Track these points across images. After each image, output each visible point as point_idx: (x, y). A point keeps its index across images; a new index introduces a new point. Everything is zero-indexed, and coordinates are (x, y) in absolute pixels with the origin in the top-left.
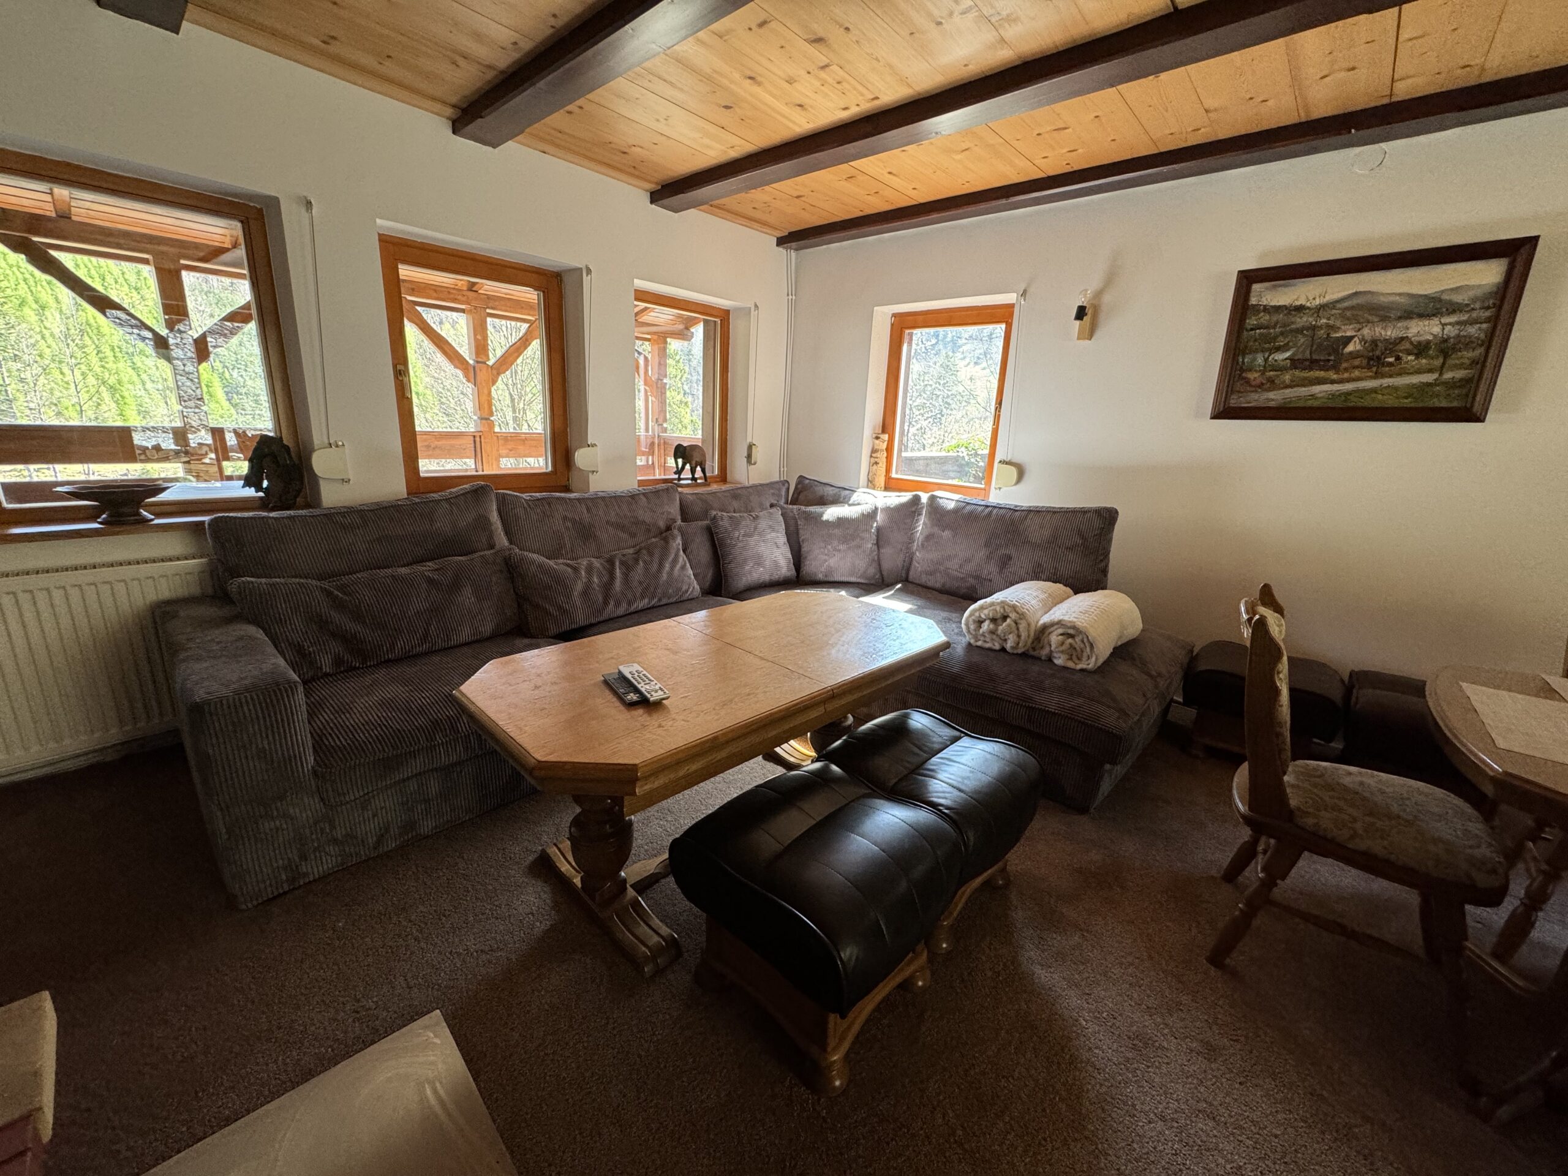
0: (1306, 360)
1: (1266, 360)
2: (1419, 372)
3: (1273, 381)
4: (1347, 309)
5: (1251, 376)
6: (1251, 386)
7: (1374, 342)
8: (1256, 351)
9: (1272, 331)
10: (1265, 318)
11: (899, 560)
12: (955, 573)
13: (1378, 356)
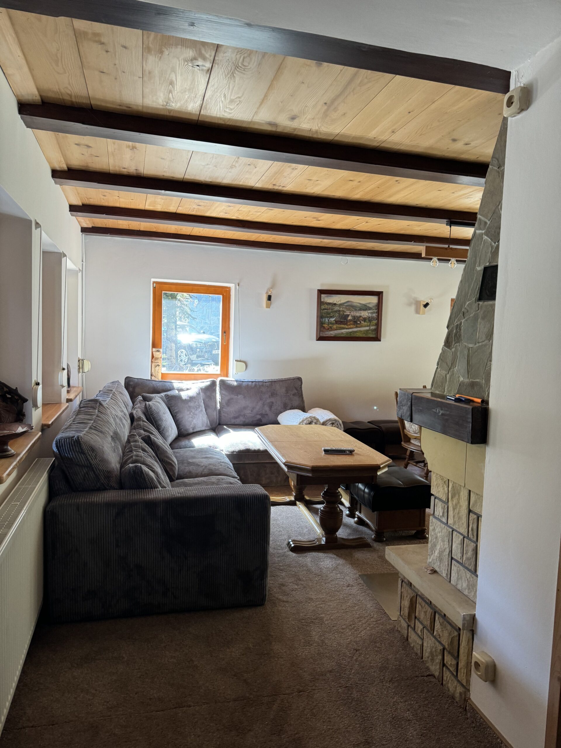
0: (339, 321)
1: (329, 320)
2: (365, 326)
3: (331, 328)
4: (346, 306)
5: (325, 326)
6: (326, 329)
7: (354, 317)
8: (325, 317)
9: (329, 311)
10: (326, 306)
11: (215, 415)
12: (249, 414)
13: (356, 321)
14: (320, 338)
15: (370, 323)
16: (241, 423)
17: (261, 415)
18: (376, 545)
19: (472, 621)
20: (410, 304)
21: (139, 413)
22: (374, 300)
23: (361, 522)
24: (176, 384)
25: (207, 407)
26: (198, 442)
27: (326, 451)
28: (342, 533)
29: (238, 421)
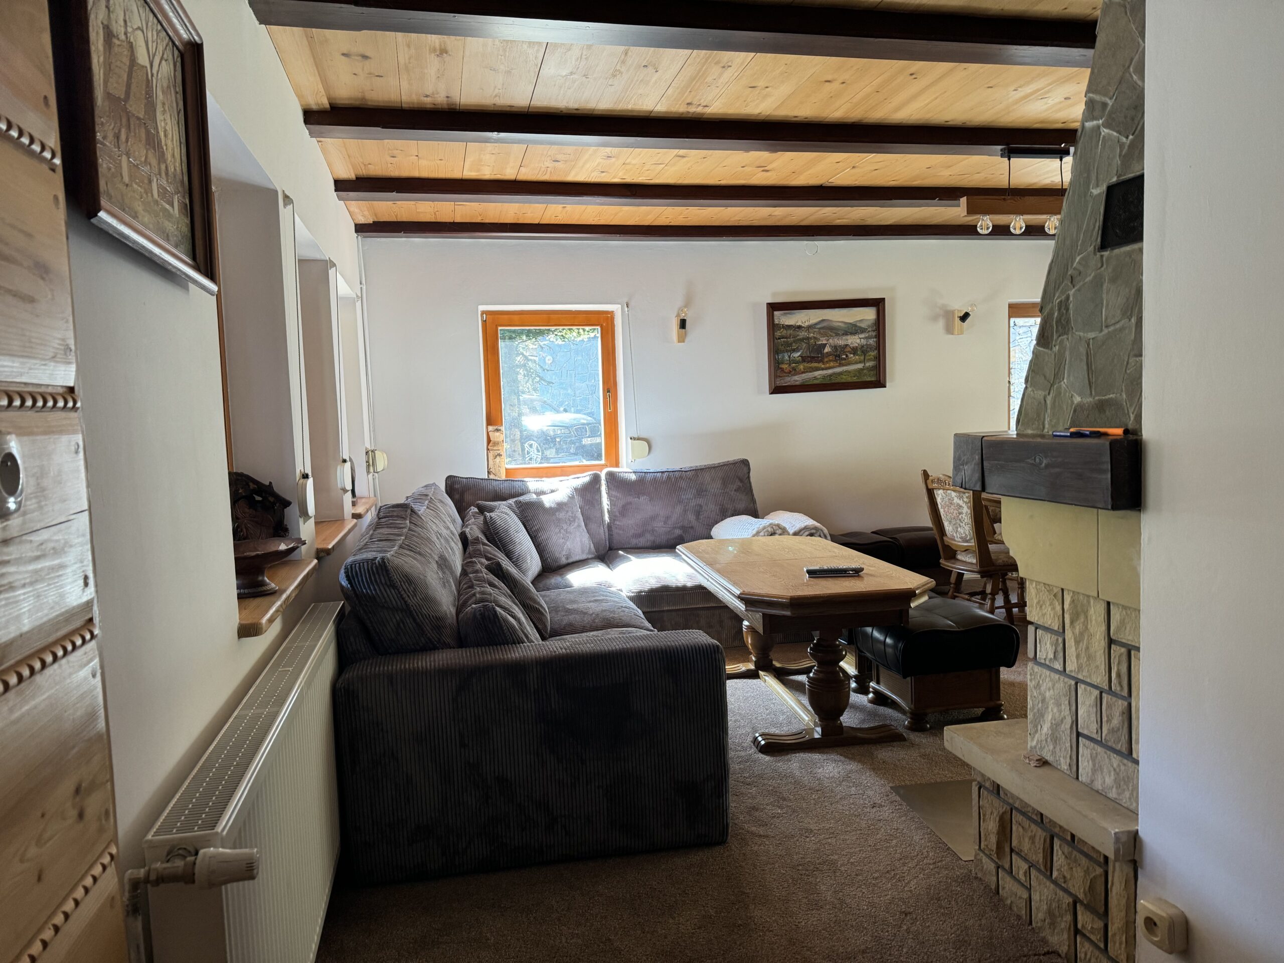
0: (808, 357)
1: (789, 357)
2: (856, 363)
3: (795, 370)
4: (820, 328)
5: (785, 366)
6: (785, 373)
7: (835, 347)
8: (783, 352)
9: (789, 340)
10: (784, 332)
11: (603, 534)
12: (661, 528)
13: (839, 354)
14: (777, 390)
15: (865, 355)
16: (649, 544)
17: (683, 528)
18: (913, 737)
19: (1133, 843)
20: (935, 318)
21: (474, 530)
22: (868, 315)
23: (880, 699)
24: (533, 484)
25: (587, 520)
26: (578, 579)
27: (810, 572)
28: (848, 719)
29: (642, 542)
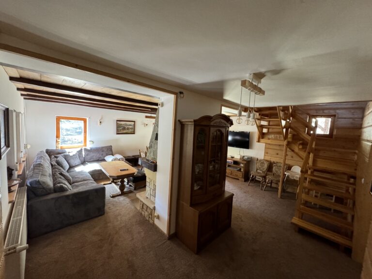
0: (123, 129)
4: (125, 125)
6: (119, 131)
7: (127, 128)
8: (119, 128)
10: (119, 125)
11: (82, 159)
12: (95, 158)
14: (118, 134)
15: (132, 129)
16: (92, 161)
18: (135, 191)
19: (154, 208)
20: (142, 124)
21: (54, 163)
22: (133, 123)
23: (130, 186)
24: (67, 150)
25: (79, 157)
26: (77, 169)
27: (121, 170)
28: (126, 190)
